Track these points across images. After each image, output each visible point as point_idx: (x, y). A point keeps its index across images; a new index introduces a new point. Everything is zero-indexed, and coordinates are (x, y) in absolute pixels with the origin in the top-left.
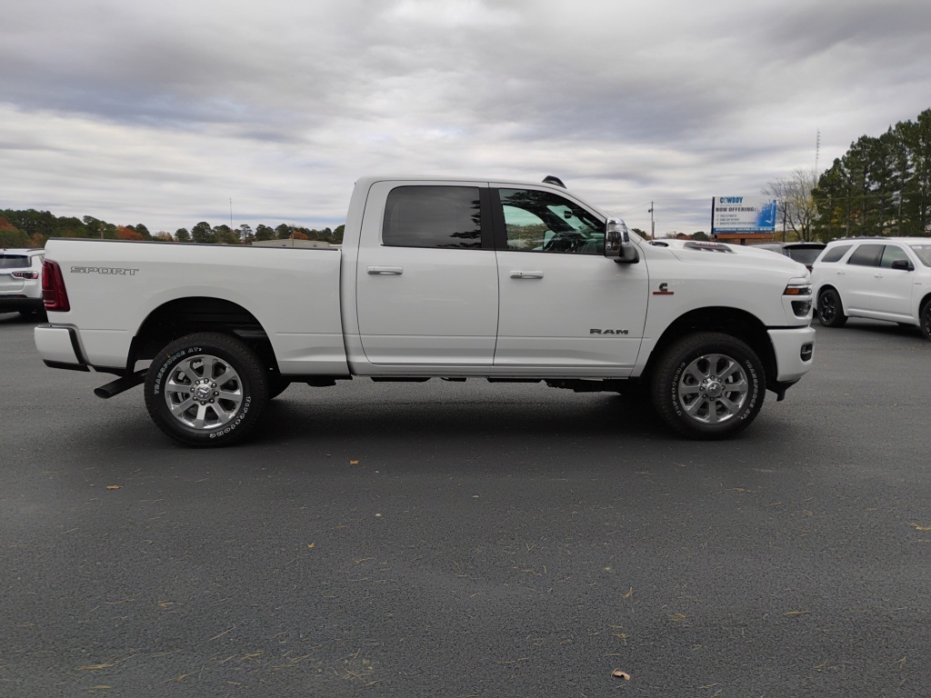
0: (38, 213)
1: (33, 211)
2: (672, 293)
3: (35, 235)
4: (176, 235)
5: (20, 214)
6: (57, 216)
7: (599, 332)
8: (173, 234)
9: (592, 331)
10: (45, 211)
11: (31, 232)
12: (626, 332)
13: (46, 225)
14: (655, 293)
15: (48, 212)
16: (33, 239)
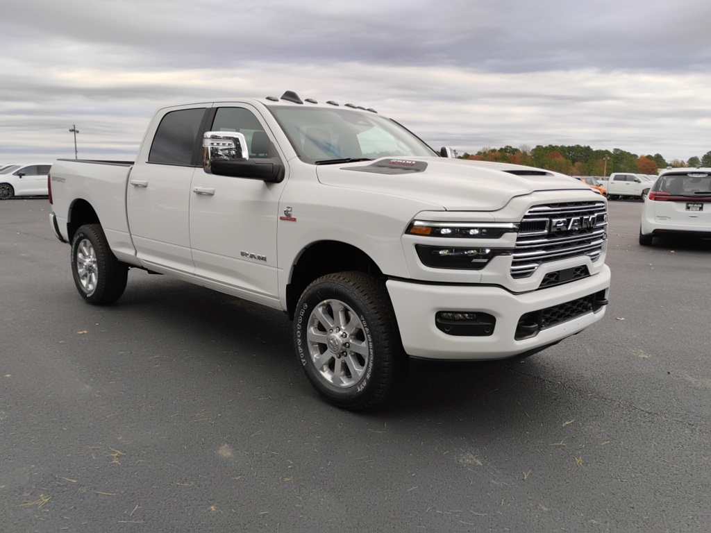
0: (582, 148)
1: (578, 146)
2: (294, 220)
3: (576, 164)
4: (688, 162)
5: (570, 149)
6: (594, 150)
7: (247, 255)
8: (686, 160)
9: (243, 254)
10: (587, 146)
11: (574, 161)
12: (264, 259)
13: (585, 156)
14: (281, 218)
15: (589, 147)
16: (574, 166)
